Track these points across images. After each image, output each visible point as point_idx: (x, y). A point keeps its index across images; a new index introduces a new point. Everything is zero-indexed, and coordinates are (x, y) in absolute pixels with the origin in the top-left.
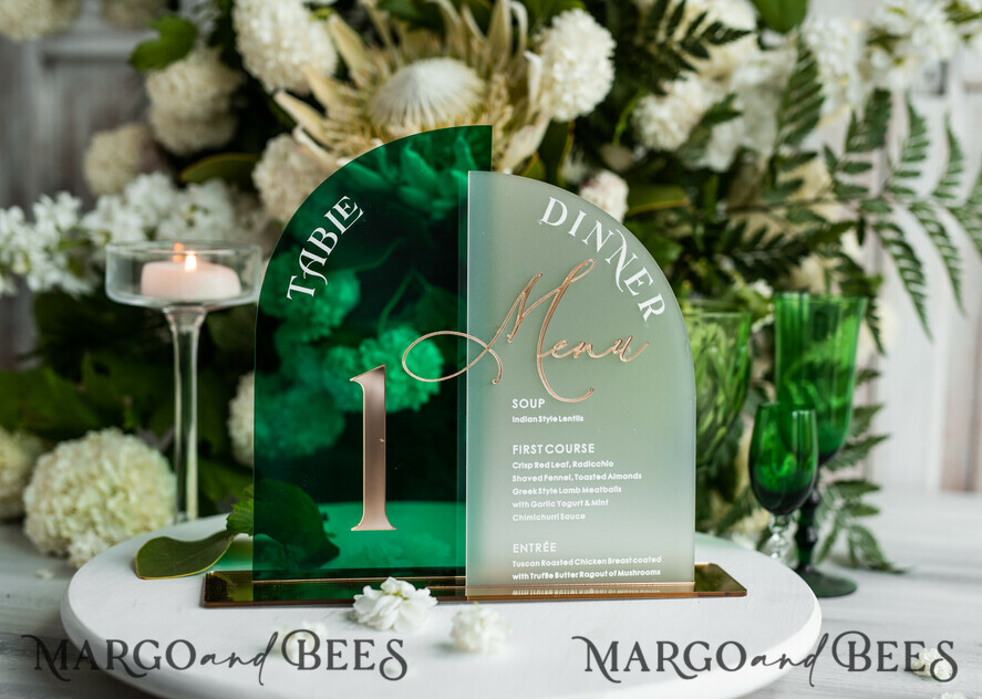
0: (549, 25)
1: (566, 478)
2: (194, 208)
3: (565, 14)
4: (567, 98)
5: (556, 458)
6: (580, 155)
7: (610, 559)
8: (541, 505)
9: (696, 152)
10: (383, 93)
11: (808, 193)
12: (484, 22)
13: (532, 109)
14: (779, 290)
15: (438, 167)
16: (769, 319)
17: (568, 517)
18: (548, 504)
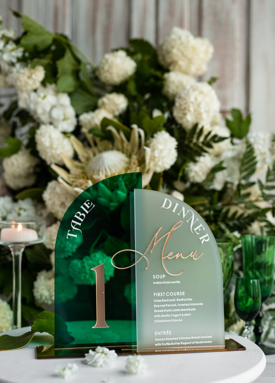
0: (152, 137)
1: (174, 305)
2: (20, 209)
3: (159, 133)
4: (160, 163)
5: (170, 297)
6: (165, 185)
7: (192, 337)
8: (165, 316)
9: (209, 183)
10: (91, 164)
11: (253, 198)
12: (128, 137)
13: (147, 168)
14: (243, 235)
15: (112, 190)
16: (240, 246)
17: (175, 321)
18: (168, 316)
